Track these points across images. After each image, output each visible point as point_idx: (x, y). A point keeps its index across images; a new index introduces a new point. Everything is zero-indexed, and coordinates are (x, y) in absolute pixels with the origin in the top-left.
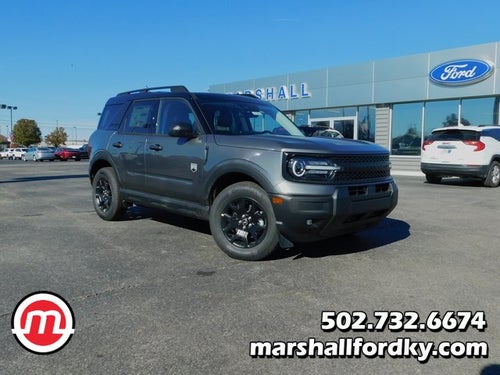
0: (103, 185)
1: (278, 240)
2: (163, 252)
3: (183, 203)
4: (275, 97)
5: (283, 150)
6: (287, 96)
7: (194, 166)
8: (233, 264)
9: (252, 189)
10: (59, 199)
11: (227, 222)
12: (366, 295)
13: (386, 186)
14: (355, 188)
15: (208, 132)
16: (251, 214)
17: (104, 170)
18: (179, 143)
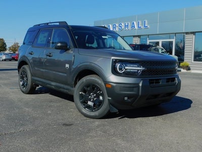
0: (24, 74)
1: (109, 108)
2: (49, 112)
3: (62, 85)
4: (130, 28)
5: (113, 58)
6: (136, 27)
7: (67, 66)
8: (84, 120)
9: (96, 79)
10: (6, 82)
11: (83, 97)
12: (152, 141)
13: (173, 79)
14: (154, 80)
15: (75, 47)
16: (95, 93)
17: (25, 66)
18: (61, 53)
